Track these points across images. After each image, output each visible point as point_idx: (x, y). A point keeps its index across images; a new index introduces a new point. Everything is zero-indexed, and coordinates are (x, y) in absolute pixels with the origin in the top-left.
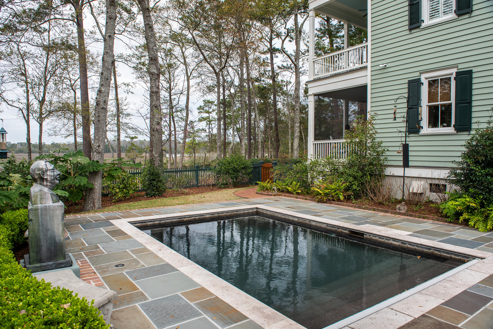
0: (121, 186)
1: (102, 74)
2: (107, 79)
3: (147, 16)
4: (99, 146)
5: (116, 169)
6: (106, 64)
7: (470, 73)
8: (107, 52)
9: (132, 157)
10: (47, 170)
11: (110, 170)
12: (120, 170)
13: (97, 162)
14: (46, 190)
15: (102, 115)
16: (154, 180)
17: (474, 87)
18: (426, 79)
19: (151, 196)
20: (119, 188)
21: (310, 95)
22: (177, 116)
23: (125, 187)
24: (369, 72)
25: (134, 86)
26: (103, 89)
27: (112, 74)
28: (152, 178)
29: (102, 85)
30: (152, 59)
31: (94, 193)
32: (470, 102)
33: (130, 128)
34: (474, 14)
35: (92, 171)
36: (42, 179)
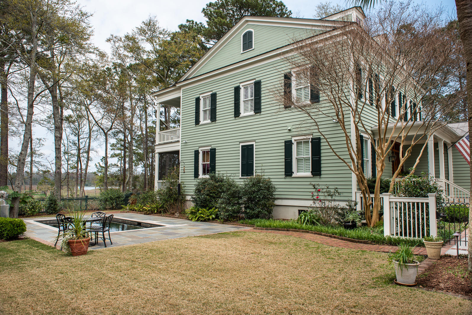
0: (30, 207)
1: (23, 144)
2: (26, 147)
3: (55, 101)
4: (19, 184)
5: (28, 197)
6: (26, 139)
7: (215, 149)
8: (27, 133)
9: (44, 190)
10: (4, 194)
11: (23, 198)
12: (30, 198)
13: (17, 192)
14: (4, 200)
15: (21, 166)
16: (52, 204)
17: (217, 156)
18: (201, 150)
19: (50, 214)
20: (29, 208)
21: (157, 153)
22: (83, 157)
23: (33, 208)
24: (180, 144)
25: (45, 141)
26: (23, 153)
27: (29, 143)
28: (51, 202)
29: (22, 150)
30: (56, 128)
31: (14, 209)
32: (215, 164)
33: (42, 166)
34: (217, 122)
35: (14, 197)
36: (3, 197)
